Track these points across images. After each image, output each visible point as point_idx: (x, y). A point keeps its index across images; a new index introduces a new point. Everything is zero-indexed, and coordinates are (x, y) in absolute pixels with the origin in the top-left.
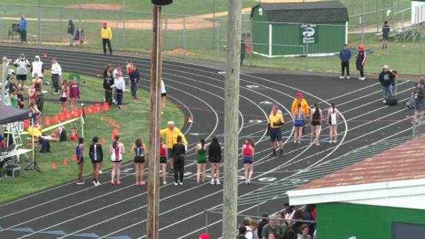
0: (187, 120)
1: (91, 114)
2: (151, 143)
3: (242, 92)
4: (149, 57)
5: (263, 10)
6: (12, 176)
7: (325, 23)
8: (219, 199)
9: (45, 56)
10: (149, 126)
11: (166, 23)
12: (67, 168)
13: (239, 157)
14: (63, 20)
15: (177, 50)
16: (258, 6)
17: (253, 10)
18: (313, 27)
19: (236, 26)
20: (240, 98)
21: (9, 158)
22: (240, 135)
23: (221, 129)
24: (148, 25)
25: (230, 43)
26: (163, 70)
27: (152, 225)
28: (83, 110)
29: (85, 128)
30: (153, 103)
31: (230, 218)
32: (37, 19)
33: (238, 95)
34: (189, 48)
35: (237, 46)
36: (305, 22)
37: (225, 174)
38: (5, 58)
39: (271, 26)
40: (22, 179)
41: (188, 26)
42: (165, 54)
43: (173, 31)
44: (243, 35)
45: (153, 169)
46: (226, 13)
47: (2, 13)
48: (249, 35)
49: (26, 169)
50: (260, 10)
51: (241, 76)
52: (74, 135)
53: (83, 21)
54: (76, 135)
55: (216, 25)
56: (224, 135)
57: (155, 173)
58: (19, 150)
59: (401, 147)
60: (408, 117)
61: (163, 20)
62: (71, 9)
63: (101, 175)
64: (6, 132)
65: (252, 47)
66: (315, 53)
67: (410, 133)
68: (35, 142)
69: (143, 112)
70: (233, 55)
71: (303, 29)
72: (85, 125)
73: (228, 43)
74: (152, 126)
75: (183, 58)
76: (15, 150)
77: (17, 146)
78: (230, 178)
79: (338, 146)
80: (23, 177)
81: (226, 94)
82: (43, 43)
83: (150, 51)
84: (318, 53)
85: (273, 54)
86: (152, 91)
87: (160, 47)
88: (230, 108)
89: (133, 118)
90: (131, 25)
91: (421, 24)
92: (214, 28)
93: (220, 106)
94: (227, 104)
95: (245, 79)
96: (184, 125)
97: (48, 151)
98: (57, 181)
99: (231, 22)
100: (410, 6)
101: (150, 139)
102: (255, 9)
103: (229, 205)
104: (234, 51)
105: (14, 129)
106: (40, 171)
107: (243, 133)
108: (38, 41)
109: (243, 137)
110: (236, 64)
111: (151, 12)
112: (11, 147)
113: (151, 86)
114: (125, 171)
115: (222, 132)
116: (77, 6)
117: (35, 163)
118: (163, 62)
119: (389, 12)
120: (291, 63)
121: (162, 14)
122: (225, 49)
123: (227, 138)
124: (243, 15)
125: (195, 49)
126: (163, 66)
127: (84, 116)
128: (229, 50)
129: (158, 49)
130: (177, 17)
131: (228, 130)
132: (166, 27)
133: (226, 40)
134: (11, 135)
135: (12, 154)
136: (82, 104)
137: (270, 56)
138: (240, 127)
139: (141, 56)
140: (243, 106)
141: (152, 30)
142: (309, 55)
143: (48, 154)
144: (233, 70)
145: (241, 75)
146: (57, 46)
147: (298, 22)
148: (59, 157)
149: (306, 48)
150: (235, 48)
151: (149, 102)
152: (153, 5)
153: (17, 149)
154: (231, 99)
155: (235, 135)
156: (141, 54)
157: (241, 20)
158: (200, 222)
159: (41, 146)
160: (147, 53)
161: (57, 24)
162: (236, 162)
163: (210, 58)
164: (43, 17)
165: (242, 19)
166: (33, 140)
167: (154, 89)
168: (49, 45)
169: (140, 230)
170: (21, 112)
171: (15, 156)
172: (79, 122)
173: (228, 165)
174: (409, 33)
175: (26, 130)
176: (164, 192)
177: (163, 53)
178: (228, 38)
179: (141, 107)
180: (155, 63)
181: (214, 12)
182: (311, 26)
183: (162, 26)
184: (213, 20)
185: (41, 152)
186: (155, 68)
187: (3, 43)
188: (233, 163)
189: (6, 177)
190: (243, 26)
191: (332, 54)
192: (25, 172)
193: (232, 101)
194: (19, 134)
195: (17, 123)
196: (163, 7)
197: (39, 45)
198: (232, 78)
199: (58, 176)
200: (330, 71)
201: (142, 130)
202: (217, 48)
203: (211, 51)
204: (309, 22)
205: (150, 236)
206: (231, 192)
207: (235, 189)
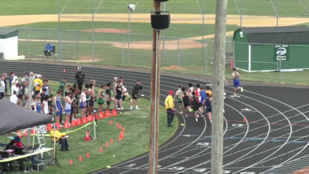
0: (180, 123)
1: (101, 118)
2: (150, 143)
3: (227, 101)
4: (150, 72)
5: (244, 33)
6: (37, 170)
7: (295, 44)
9: (64, 71)
10: (150, 128)
11: (163, 44)
12: (82, 164)
13: (224, 155)
14: (79, 42)
15: (172, 66)
16: (240, 30)
17: (235, 33)
18: (284, 47)
19: (221, 47)
20: (225, 105)
21: (35, 156)
22: (225, 136)
23: (209, 132)
24: (148, 46)
25: (216, 60)
26: (161, 83)
28: (96, 115)
29: (97, 130)
30: (152, 110)
32: (58, 41)
33: (223, 103)
34: (182, 65)
35: (222, 63)
36: (278, 44)
37: (213, 169)
38: (31, 73)
39: (250, 46)
40: (45, 173)
41: (182, 47)
42: (162, 69)
43: (169, 50)
44: (227, 54)
45: (153, 164)
46: (213, 36)
47: (30, 36)
48: (232, 54)
49: (48, 165)
50: (241, 33)
52: (87, 135)
53: (95, 42)
54: (90, 136)
55: (205, 45)
56: (212, 137)
57: (154, 167)
58: (43, 148)
61: (162, 42)
62: (86, 33)
63: (110, 169)
64: (32, 135)
65: (234, 64)
66: (287, 68)
68: (56, 142)
69: (144, 117)
70: (219, 71)
71: (277, 49)
72: (97, 128)
73: (214, 61)
74: (152, 128)
75: (177, 73)
76: (39, 148)
77: (41, 145)
79: (306, 146)
80: (45, 171)
82: (62, 61)
83: (150, 67)
84: (289, 68)
85: (251, 70)
86: (152, 100)
87: (158, 64)
88: (216, 114)
89: (137, 122)
90: (134, 45)
92: (203, 48)
95: (229, 90)
96: (179, 128)
97: (67, 149)
101: (150, 139)
102: (237, 32)
104: (219, 67)
105: (40, 132)
106: (60, 166)
107: (227, 134)
108: (59, 59)
109: (227, 138)
110: (221, 77)
111: (152, 35)
112: (37, 147)
113: (151, 95)
114: (130, 166)
115: (210, 134)
116: (90, 31)
117: (56, 160)
118: (161, 76)
120: (266, 77)
121: (160, 36)
122: (212, 65)
123: (214, 138)
124: (227, 37)
125: (187, 65)
126: (161, 79)
127: (96, 120)
128: (215, 67)
129: (157, 65)
130: (173, 39)
131: (214, 133)
132: (163, 47)
133: (213, 58)
134: (36, 137)
135: (36, 152)
136: (95, 111)
137: (250, 71)
138: (224, 130)
139: (143, 71)
141: (152, 50)
142: (282, 70)
143: (67, 151)
144: (218, 83)
145: (225, 87)
146: (74, 63)
147: (272, 43)
148: (75, 154)
149: (279, 64)
150: (220, 64)
151: (149, 108)
152: (153, 29)
153: (41, 148)
154: (217, 106)
155: (220, 137)
156: (142, 70)
157: (225, 42)
159: (60, 145)
160: (147, 68)
161: (75, 45)
162: (221, 159)
163: (200, 72)
164: (63, 39)
165: (227, 40)
166: (55, 140)
167: (154, 98)
168: (68, 62)
171: (40, 154)
172: (92, 126)
173: (214, 162)
175: (48, 132)
177: (160, 69)
178: (215, 56)
179: (143, 113)
180: (154, 77)
181: (202, 35)
182: (284, 46)
183: (160, 46)
184: (202, 42)
185: (62, 150)
187: (30, 60)
188: (219, 160)
189: (32, 171)
190: (227, 47)
191: (301, 70)
192: (47, 167)
193: (218, 109)
194: (43, 135)
195: (41, 126)
196: (161, 31)
197: (59, 62)
198: (218, 89)
199: (74, 170)
200: (300, 84)
201: (143, 133)
202: (205, 65)
203: (200, 67)
204: (281, 43)
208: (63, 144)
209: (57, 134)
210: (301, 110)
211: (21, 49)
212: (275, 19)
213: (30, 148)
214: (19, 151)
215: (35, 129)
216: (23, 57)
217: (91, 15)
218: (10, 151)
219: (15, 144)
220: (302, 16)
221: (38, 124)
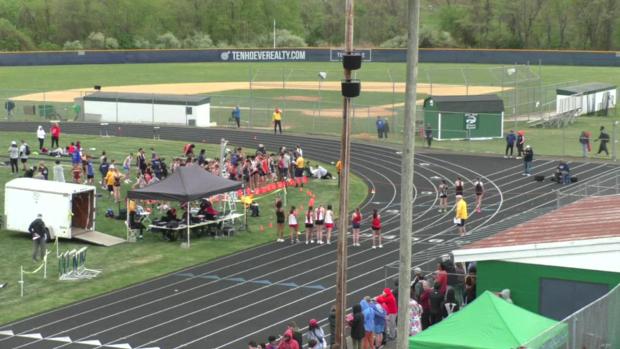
0: (370, 191)
2: (340, 210)
3: (416, 168)
4: (340, 139)
5: (434, 101)
6: (227, 235)
7: (485, 112)
8: (396, 256)
9: (255, 138)
11: (354, 112)
12: (272, 229)
13: (413, 222)
15: (362, 134)
16: (430, 98)
17: (425, 101)
19: (411, 114)
20: (415, 174)
21: (226, 221)
22: (414, 204)
23: (398, 199)
24: (339, 113)
25: (406, 129)
26: (351, 150)
27: (340, 278)
31: (405, 272)
32: (248, 108)
33: (412, 172)
34: (372, 133)
36: (468, 112)
37: (401, 236)
39: (440, 115)
40: (236, 238)
41: (371, 114)
42: (353, 137)
43: (360, 118)
44: (417, 122)
46: (403, 104)
47: (221, 103)
48: (421, 123)
49: (239, 230)
50: (431, 102)
51: (416, 156)
55: (396, 113)
56: (401, 204)
58: (234, 214)
59: (548, 215)
60: (553, 191)
61: (352, 110)
62: (278, 101)
63: (300, 235)
64: (223, 200)
66: (477, 137)
67: (555, 203)
70: (409, 139)
71: (467, 118)
72: (287, 195)
73: (404, 129)
74: (342, 195)
75: (367, 141)
76: (230, 214)
77: (232, 211)
78: (405, 240)
79: (495, 214)
81: (403, 170)
82: (254, 128)
83: (340, 135)
84: (479, 137)
85: (442, 137)
87: (348, 131)
90: (326, 113)
91: (565, 114)
92: (393, 117)
93: (398, 180)
94: (403, 178)
95: (418, 158)
96: (368, 195)
97: (257, 215)
98: (263, 240)
99: (407, 110)
100: (556, 98)
102: (427, 101)
103: (404, 262)
104: (409, 135)
105: (231, 198)
106: (250, 232)
107: (416, 202)
108: (250, 126)
109: (416, 206)
110: (411, 145)
111: (342, 103)
112: (228, 212)
115: (399, 201)
116: (281, 98)
117: (246, 225)
118: (351, 143)
119: (538, 103)
120: (456, 145)
121: (351, 104)
122: (402, 133)
123: (403, 206)
124: (417, 106)
126: (351, 147)
127: (286, 187)
128: (405, 134)
129: (347, 133)
130: (363, 107)
131: (404, 200)
132: (354, 115)
133: (403, 126)
134: (227, 202)
135: (228, 218)
137: (439, 139)
138: (414, 197)
140: (417, 180)
141: (343, 118)
142: (471, 139)
143: (258, 217)
144: (408, 151)
147: (462, 111)
148: (265, 220)
149: (468, 132)
150: (410, 133)
152: (343, 97)
153: (232, 214)
155: (410, 204)
156: (333, 137)
157: (415, 110)
158: (380, 275)
159: (251, 211)
160: (338, 136)
162: (411, 226)
164: (254, 107)
165: (417, 109)
166: (245, 206)
168: (259, 129)
169: (332, 280)
170: (234, 183)
171: (231, 220)
172: (282, 192)
173: (403, 229)
174: (555, 121)
175: (239, 198)
176: (352, 249)
177: (351, 137)
178: (405, 124)
180: (344, 144)
181: (393, 103)
182: (473, 115)
183: (351, 114)
184: (393, 110)
185: (252, 216)
186: (344, 148)
187: (221, 127)
188: (408, 227)
189: (223, 236)
190: (417, 115)
191: (490, 138)
192: (238, 233)
194: (234, 201)
195: (232, 193)
196: (351, 99)
197: (250, 129)
198: (408, 157)
199: (264, 236)
200: (488, 152)
204: (471, 112)
205: (339, 286)
206: (406, 251)
207: (410, 248)
208: (255, 211)
209: (248, 200)
210: (491, 178)
211: (213, 116)
212: (465, 88)
213: (221, 214)
214: (210, 216)
215: (226, 194)
216: (214, 124)
217: (281, 83)
218: (200, 216)
219: (206, 210)
220: (492, 85)
221: (229, 190)
